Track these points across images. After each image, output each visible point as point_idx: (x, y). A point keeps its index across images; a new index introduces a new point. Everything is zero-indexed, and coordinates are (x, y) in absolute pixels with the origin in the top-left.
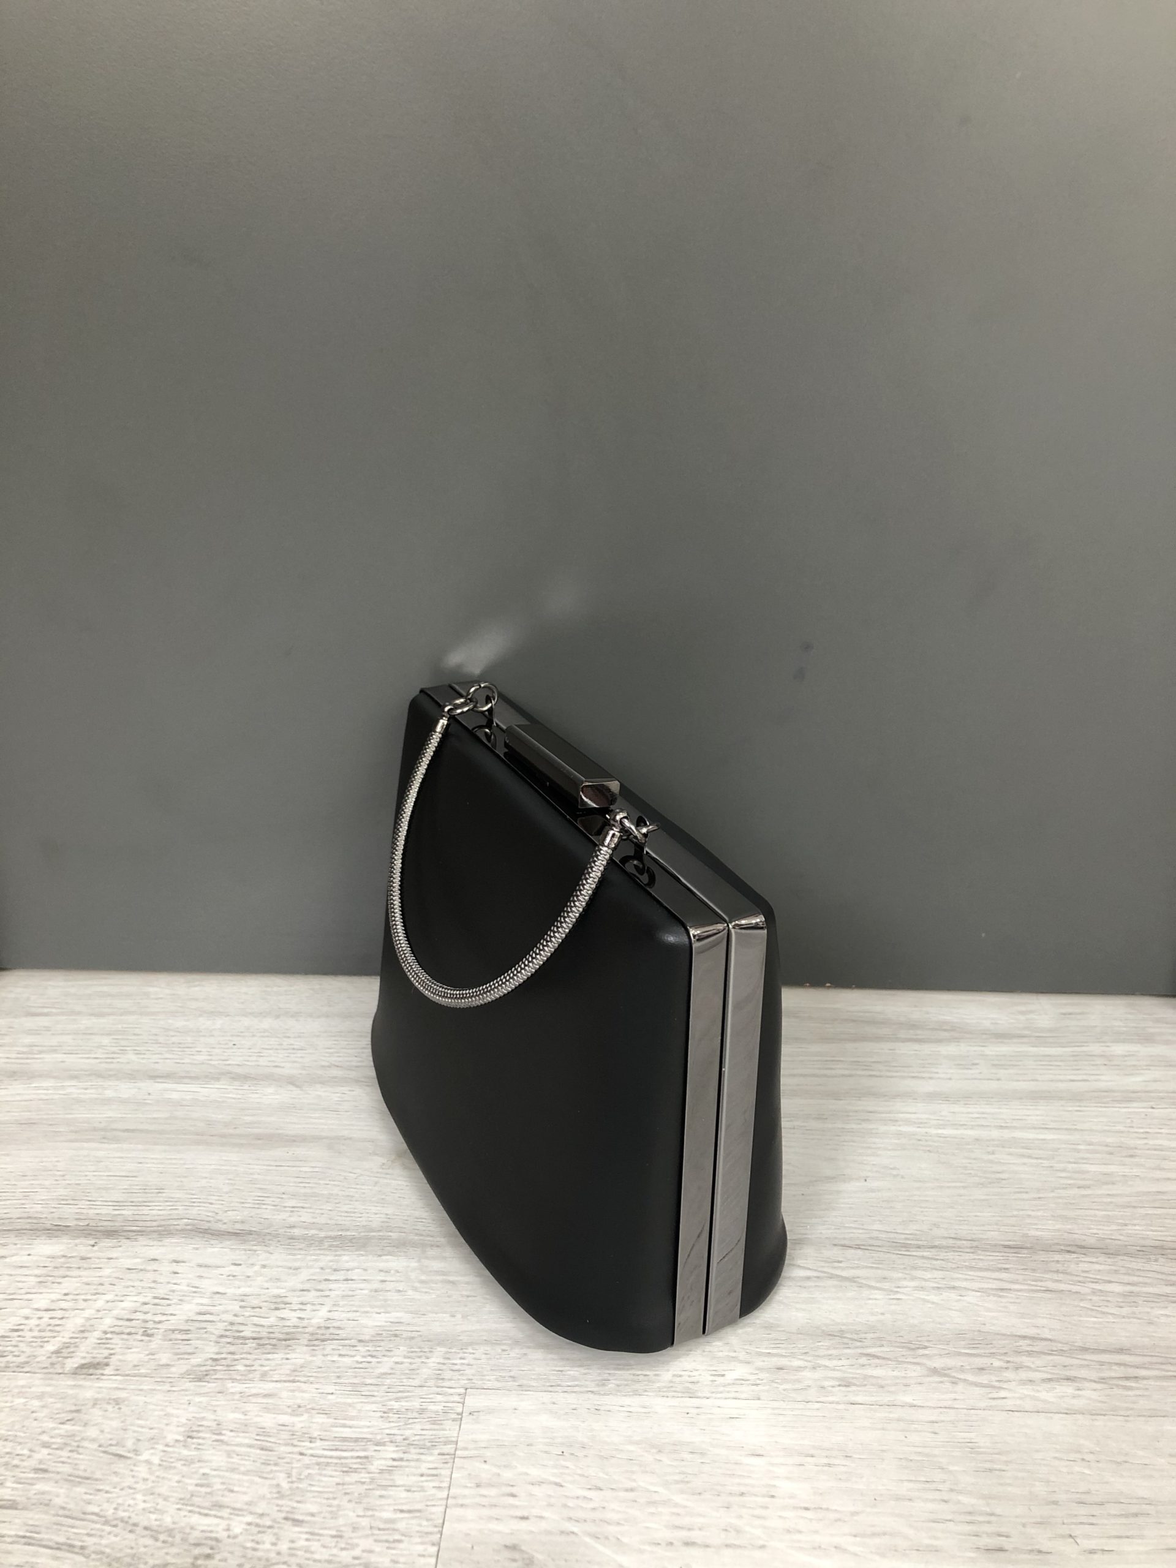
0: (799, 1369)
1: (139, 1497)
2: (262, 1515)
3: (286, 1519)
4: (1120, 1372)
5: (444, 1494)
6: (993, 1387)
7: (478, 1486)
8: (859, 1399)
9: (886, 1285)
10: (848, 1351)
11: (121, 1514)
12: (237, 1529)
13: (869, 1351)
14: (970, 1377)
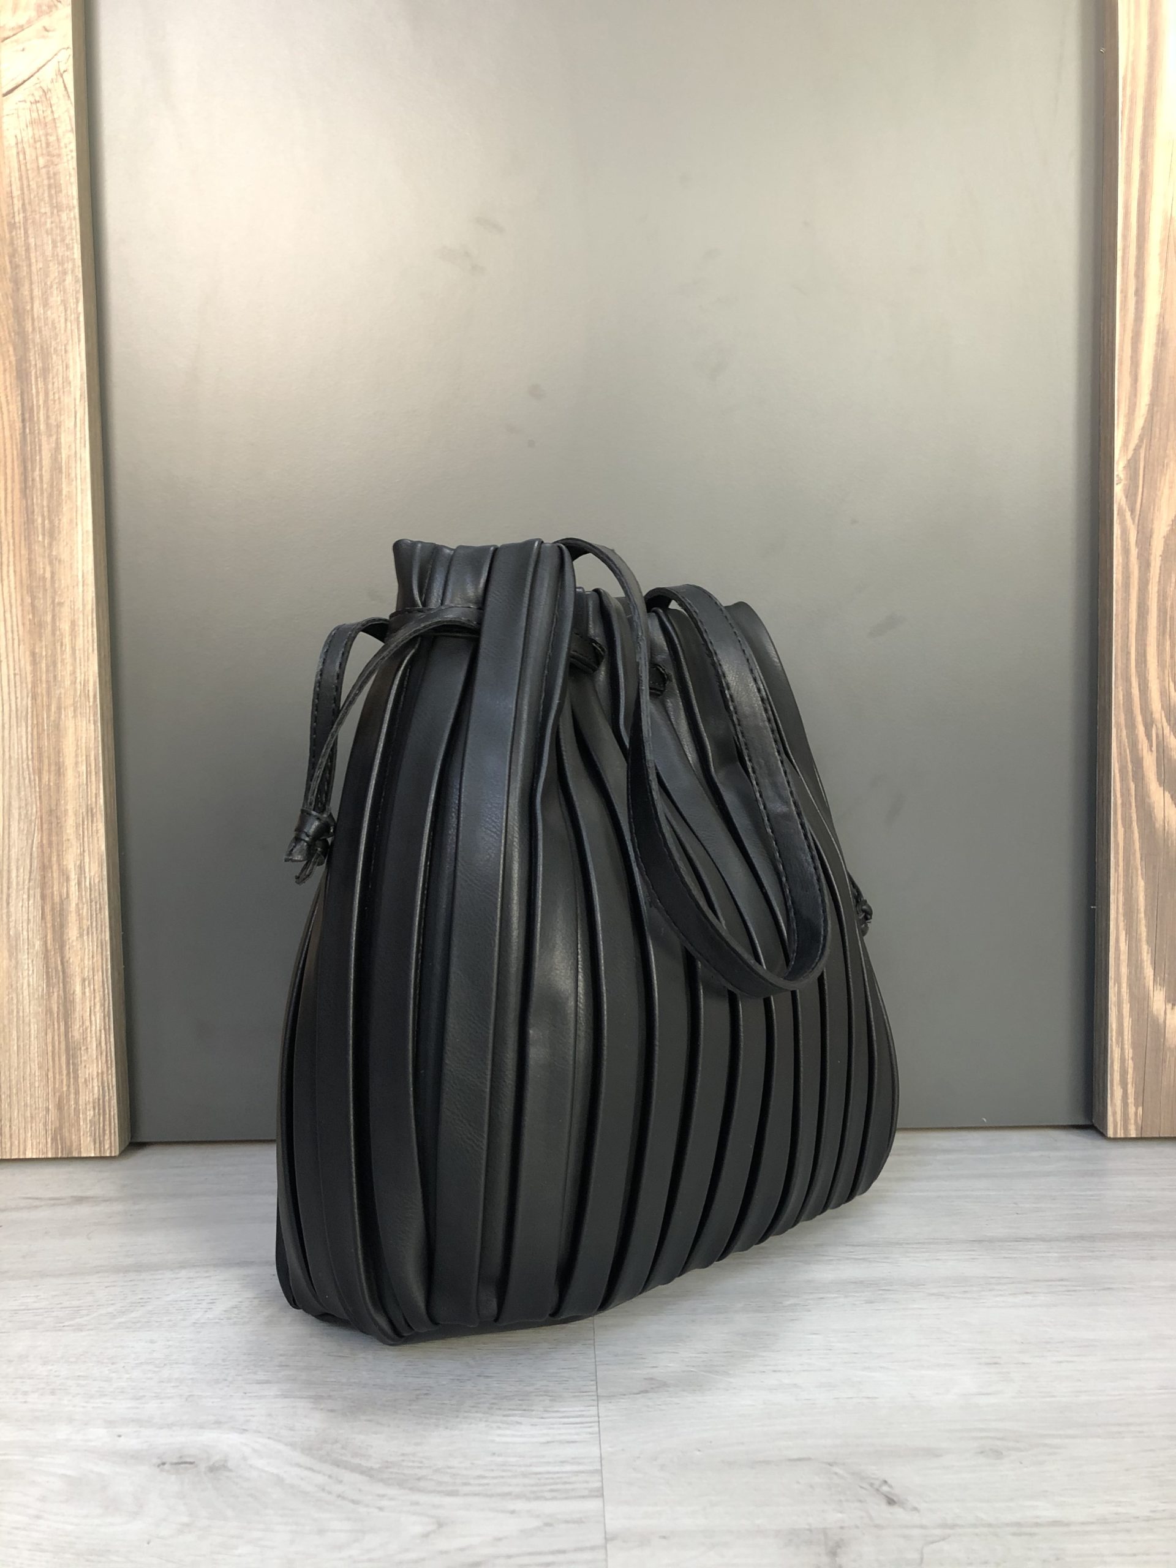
0: (837, 1298)
1: (364, 1373)
2: (460, 1376)
3: (478, 1376)
4: (1064, 1288)
5: (594, 1360)
6: (975, 1298)
7: (616, 1356)
8: (881, 1308)
9: (889, 1261)
10: (869, 1289)
11: (353, 1380)
12: (444, 1383)
13: (884, 1288)
14: (959, 1296)
